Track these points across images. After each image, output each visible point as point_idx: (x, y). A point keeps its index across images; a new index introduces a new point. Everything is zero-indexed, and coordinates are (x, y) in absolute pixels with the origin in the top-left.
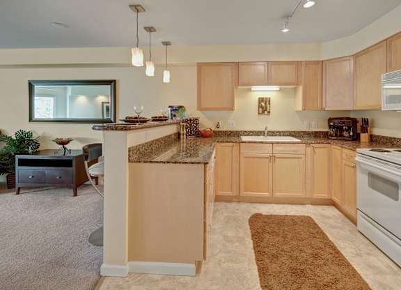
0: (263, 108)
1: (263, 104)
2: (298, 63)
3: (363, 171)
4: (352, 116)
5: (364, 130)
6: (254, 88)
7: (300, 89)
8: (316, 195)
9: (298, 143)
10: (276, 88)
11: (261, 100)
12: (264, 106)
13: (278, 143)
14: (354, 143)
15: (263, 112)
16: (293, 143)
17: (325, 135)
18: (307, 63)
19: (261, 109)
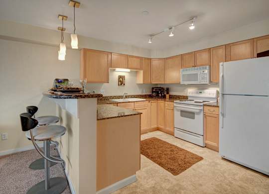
0: (121, 82)
1: (121, 79)
2: (141, 58)
3: (178, 110)
4: (159, 86)
5: (168, 93)
6: (117, 69)
7: (142, 72)
8: (153, 127)
9: (145, 101)
10: (129, 70)
11: (120, 77)
12: (121, 81)
13: (136, 102)
14: (163, 100)
15: (121, 84)
16: (143, 101)
17: (150, 96)
18: (145, 58)
19: (120, 83)
